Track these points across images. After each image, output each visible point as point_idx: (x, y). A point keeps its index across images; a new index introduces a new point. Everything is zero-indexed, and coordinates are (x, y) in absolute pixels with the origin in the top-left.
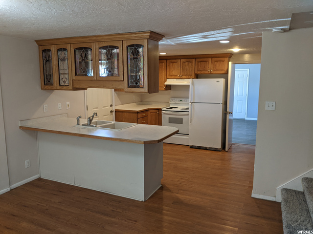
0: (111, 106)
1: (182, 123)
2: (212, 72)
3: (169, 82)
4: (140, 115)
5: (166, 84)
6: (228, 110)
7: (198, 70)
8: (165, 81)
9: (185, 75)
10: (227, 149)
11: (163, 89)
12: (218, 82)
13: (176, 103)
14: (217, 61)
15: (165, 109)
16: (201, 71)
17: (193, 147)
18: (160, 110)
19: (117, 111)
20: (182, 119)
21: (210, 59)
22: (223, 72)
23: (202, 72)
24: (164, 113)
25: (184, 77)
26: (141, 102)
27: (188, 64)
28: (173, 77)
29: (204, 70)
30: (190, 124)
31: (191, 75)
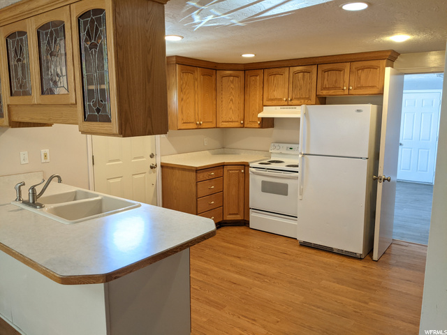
0: (152, 156)
1: (287, 195)
2: (351, 92)
3: (269, 112)
4: (201, 176)
5: (260, 115)
6: (381, 173)
7: (324, 88)
8: (261, 110)
9: (299, 99)
10: (375, 256)
11: (257, 126)
12: (358, 111)
13: (281, 153)
14: (363, 69)
15: (256, 165)
16: (328, 89)
17: (305, 245)
18: (245, 166)
19: (163, 166)
20: (286, 186)
21: (348, 64)
22: (375, 91)
23: (331, 92)
24: (253, 173)
25: (294, 102)
26: (223, 149)
27: (304, 76)
28: (274, 103)
29: (335, 88)
30: (299, 197)
31: (309, 99)
